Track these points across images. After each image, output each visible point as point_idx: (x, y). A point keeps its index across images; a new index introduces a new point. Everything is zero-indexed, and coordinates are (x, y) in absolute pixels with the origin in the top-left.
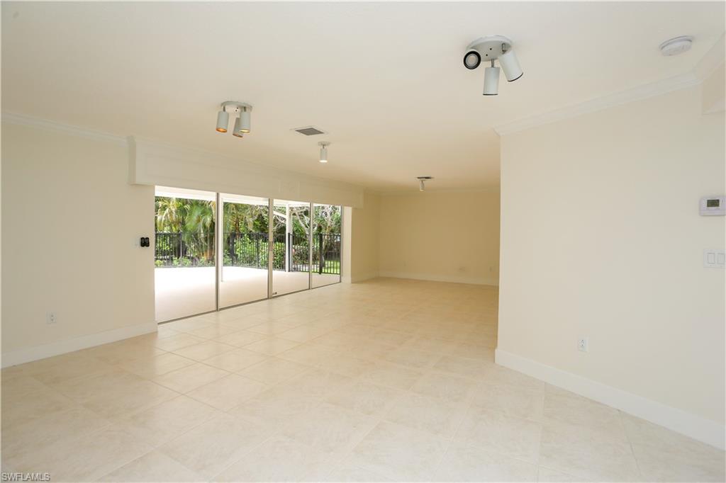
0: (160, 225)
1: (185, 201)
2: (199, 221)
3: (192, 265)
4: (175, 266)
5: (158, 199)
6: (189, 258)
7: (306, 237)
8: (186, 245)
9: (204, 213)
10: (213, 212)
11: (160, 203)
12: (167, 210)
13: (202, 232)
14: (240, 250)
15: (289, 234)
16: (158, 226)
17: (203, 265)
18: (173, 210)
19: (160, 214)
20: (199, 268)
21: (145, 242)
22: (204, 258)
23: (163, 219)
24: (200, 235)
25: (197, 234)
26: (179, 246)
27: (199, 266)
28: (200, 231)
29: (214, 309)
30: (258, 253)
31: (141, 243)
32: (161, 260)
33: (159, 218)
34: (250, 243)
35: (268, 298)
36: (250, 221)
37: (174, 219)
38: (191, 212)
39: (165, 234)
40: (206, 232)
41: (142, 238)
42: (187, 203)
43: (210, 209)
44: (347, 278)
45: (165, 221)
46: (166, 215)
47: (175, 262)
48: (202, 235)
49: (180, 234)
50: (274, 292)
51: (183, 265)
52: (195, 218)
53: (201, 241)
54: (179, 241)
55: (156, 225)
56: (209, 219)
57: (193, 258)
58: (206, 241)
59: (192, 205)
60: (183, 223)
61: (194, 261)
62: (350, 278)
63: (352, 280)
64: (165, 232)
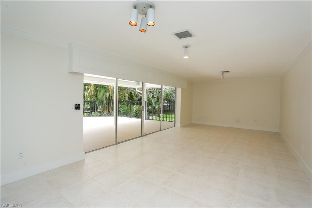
0: (86, 97)
1: (97, 86)
2: (103, 95)
3: (100, 115)
4: (93, 116)
5: (85, 85)
6: (99, 112)
7: (152, 103)
8: (98, 106)
9: (106, 91)
10: (110, 91)
11: (86, 87)
12: (90, 90)
13: (105, 100)
14: (122, 109)
15: (146, 101)
16: (85, 97)
17: (105, 116)
18: (92, 90)
19: (87, 92)
20: (103, 117)
21: (77, 107)
22: (105, 112)
23: (88, 94)
24: (104, 102)
25: (102, 101)
26: (95, 106)
27: (104, 116)
28: (104, 100)
29: (115, 143)
30: (131, 110)
31: (76, 107)
32: (87, 113)
33: (86, 94)
34: (127, 106)
35: (141, 136)
36: (127, 95)
37: (92, 94)
38: (100, 91)
39: (88, 101)
40: (106, 100)
41: (76, 105)
42: (98, 87)
43: (109, 90)
44: (178, 124)
45: (88, 95)
46: (89, 92)
47: (93, 114)
48: (105, 102)
49: (95, 101)
50: (144, 133)
51: (96, 116)
52: (102, 94)
53: (104, 105)
54: (94, 104)
55: (84, 97)
56: (108, 94)
57: (101, 112)
58: (106, 104)
59: (100, 88)
60: (96, 96)
61: (101, 114)
62: (180, 125)
63: (181, 126)
64: (88, 100)
